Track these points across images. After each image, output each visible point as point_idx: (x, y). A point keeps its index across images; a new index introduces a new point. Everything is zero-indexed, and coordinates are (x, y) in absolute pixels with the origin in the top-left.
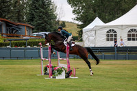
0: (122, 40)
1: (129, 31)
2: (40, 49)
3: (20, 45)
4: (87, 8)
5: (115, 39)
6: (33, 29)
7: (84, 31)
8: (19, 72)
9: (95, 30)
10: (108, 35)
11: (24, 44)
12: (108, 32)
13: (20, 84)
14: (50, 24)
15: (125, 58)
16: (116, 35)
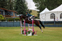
0: (57, 18)
1: (61, 14)
2: (20, 22)
3: (11, 20)
4: (42, 4)
5: (54, 18)
6: (17, 13)
7: (40, 14)
8: (11, 32)
9: (45, 14)
10: (51, 16)
11: (13, 20)
12: (51, 14)
13: (11, 38)
14: (25, 11)
15: (59, 26)
16: (55, 16)
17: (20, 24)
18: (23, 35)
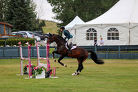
0: (102, 39)
1: (109, 31)
2: (19, 48)
4: (67, 7)
5: (95, 38)
6: (12, 28)
9: (75, 29)
10: (88, 34)
11: (3, 44)
12: (88, 31)
14: (30, 23)
16: (95, 35)
17: (19, 52)
18: (26, 78)
